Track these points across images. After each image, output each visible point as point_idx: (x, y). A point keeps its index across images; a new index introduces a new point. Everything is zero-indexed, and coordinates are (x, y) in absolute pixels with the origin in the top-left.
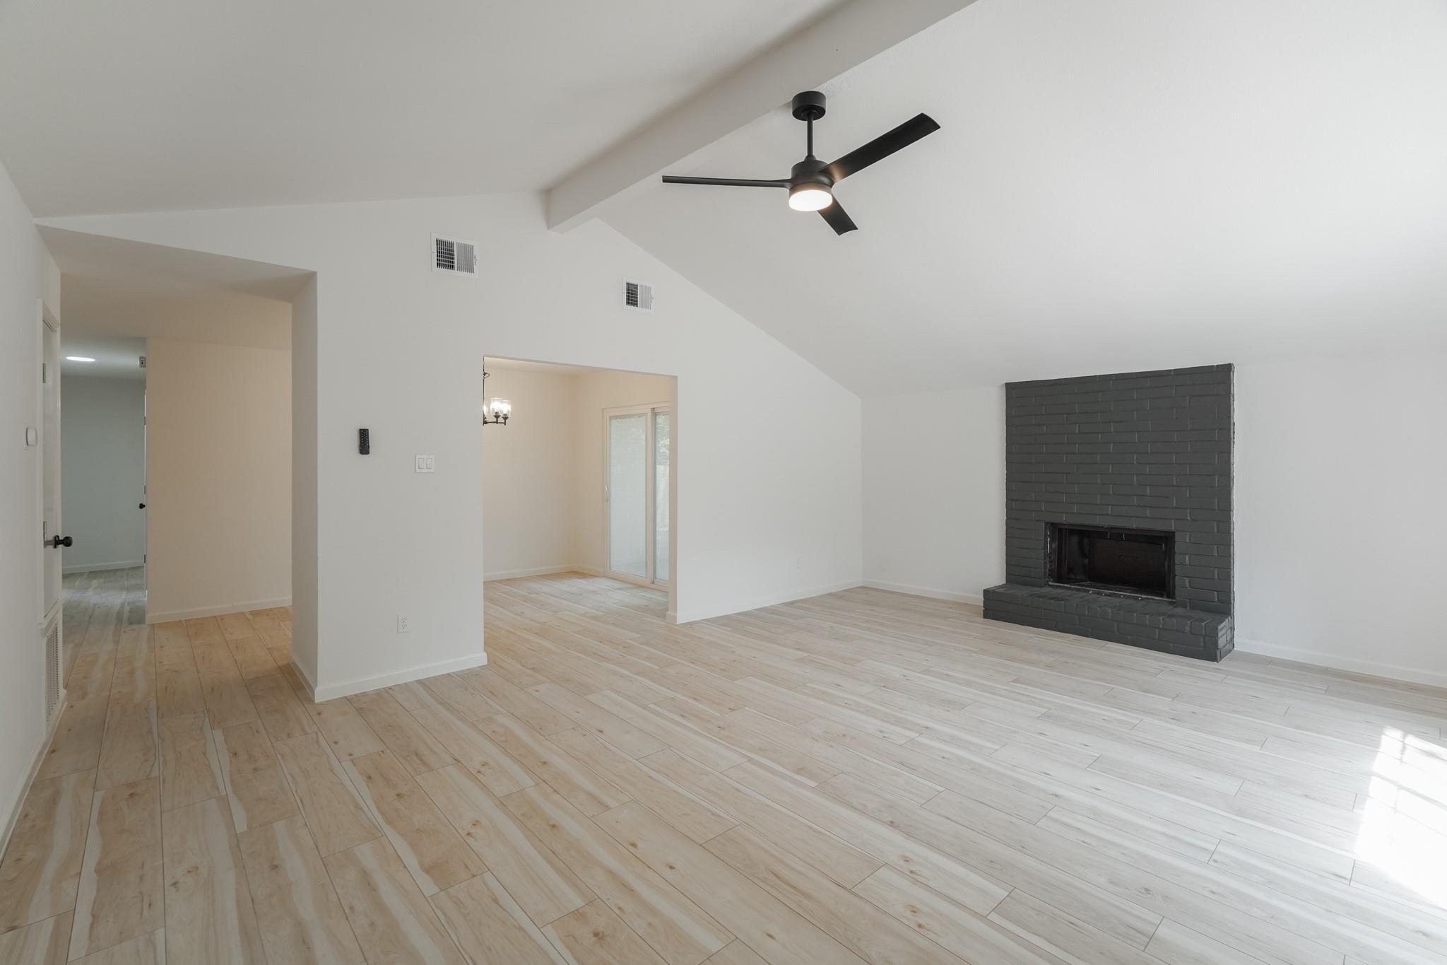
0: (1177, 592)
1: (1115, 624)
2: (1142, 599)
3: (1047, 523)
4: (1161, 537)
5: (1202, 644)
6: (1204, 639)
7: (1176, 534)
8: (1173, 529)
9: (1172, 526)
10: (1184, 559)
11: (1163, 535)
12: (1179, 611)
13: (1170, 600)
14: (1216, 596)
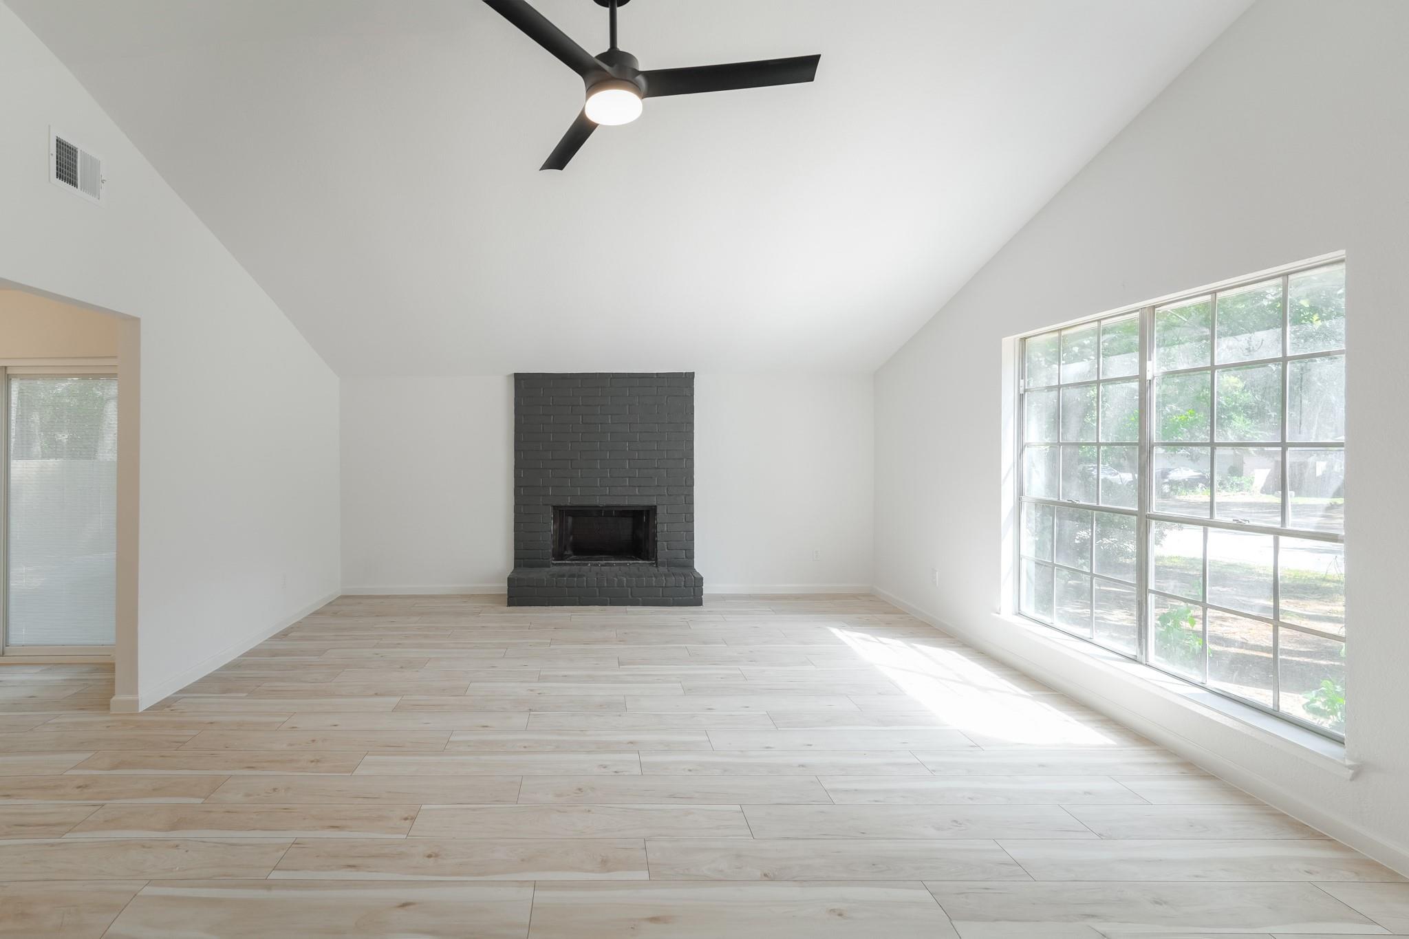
0: (659, 555)
1: (629, 589)
2: (630, 564)
3: (554, 507)
4: (642, 511)
5: (693, 594)
6: (694, 589)
7: (658, 507)
8: (655, 504)
9: (653, 501)
10: (664, 525)
11: (645, 509)
12: (663, 569)
13: (651, 562)
14: (684, 554)
